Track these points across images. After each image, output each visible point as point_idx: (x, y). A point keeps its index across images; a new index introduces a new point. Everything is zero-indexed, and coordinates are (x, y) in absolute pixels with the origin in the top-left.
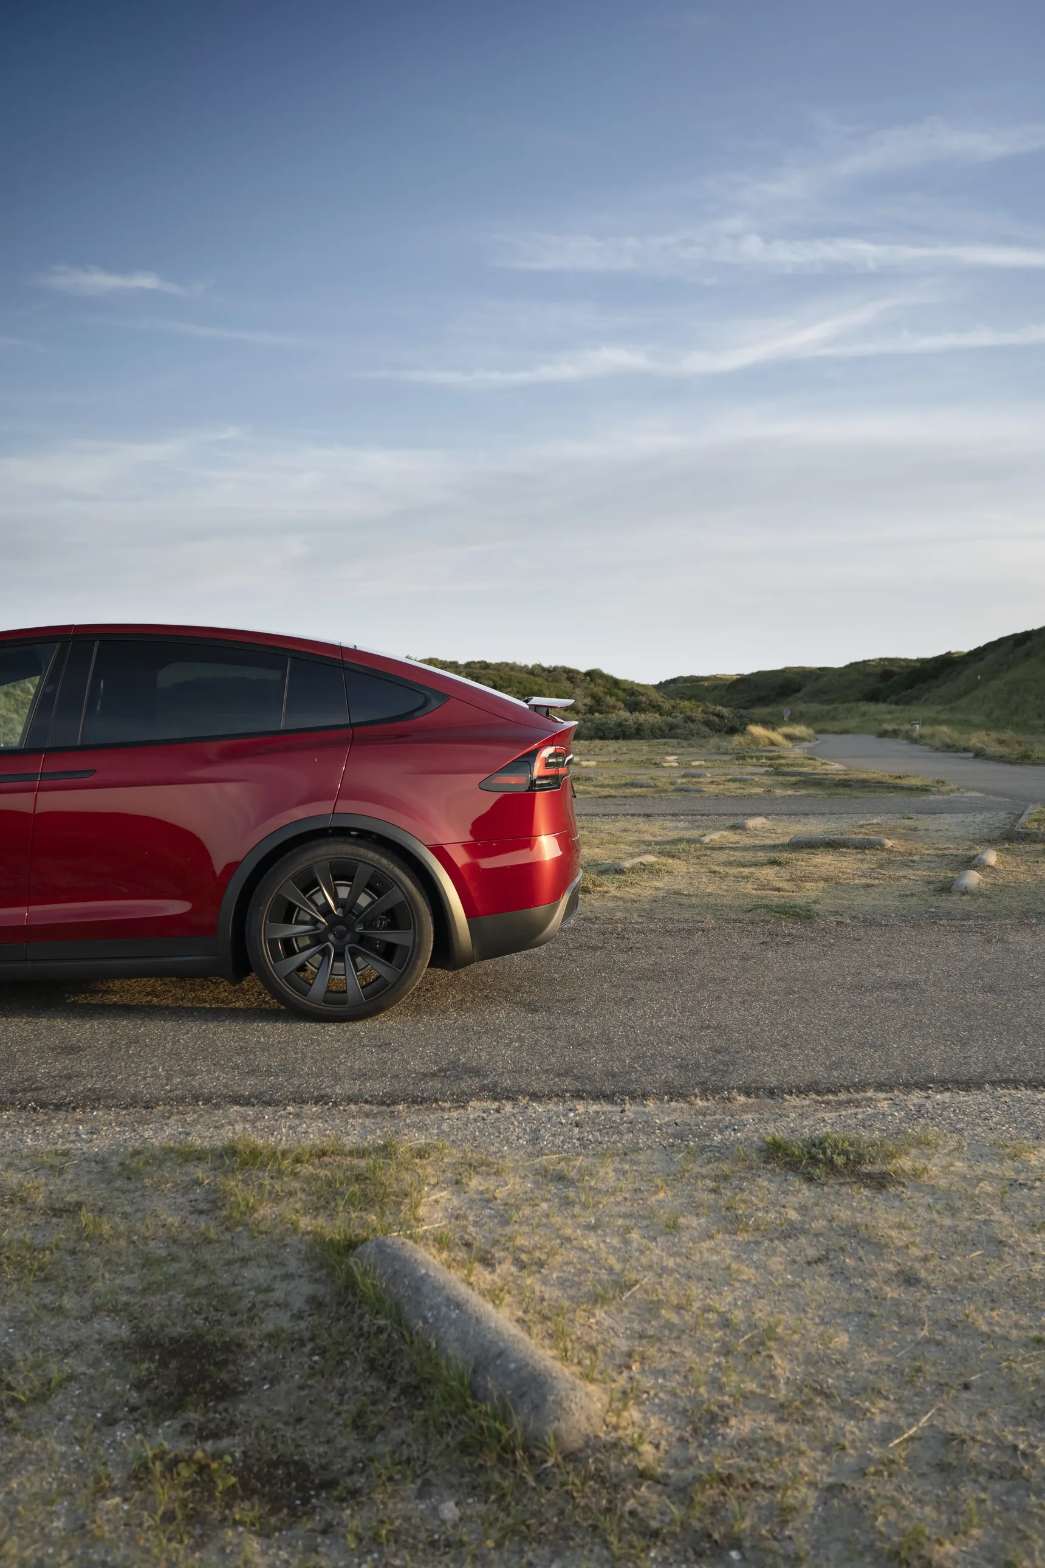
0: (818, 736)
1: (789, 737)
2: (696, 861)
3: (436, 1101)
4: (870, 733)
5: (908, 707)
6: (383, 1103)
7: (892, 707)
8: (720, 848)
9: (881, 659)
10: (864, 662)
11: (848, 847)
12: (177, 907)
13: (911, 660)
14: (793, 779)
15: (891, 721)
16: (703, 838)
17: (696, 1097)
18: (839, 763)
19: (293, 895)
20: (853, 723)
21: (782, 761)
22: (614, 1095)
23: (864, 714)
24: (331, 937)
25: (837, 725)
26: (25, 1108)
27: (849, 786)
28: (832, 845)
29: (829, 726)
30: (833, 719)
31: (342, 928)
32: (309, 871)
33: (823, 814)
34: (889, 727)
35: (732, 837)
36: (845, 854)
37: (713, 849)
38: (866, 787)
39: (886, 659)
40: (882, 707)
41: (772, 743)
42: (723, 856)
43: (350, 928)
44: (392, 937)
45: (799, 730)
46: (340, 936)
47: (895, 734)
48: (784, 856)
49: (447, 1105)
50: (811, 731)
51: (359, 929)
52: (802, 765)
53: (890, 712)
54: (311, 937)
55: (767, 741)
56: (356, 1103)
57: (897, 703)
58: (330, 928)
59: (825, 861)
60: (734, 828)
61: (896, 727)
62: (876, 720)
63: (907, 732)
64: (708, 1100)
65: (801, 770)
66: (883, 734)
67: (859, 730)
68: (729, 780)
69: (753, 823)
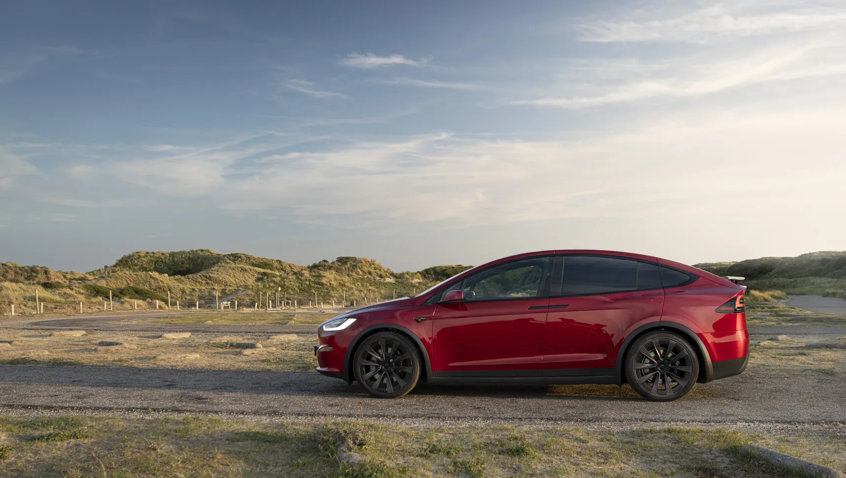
0: (788, 297)
1: (773, 296)
2: (762, 353)
3: (725, 422)
4: (819, 295)
5: (840, 280)
6: (705, 422)
7: (830, 279)
8: (770, 348)
9: (820, 252)
10: (810, 254)
11: (837, 348)
12: (600, 357)
13: (839, 253)
14: (788, 318)
15: (830, 287)
16: (760, 344)
17: (823, 423)
18: (809, 310)
19: (645, 352)
20: (807, 289)
21: (777, 309)
22: (791, 422)
23: (813, 284)
24: (659, 368)
25: (797, 290)
26: (577, 421)
27: (822, 321)
28: (829, 347)
29: (792, 290)
30: (794, 287)
31: (663, 365)
32: (651, 343)
33: (815, 334)
34: (831, 291)
35: (774, 343)
36: (836, 351)
37: (768, 348)
38: (832, 322)
39: (823, 252)
40: (824, 279)
41: (766, 300)
42: (774, 351)
43: (666, 366)
44: (683, 369)
45: (777, 293)
46: (662, 369)
47: (834, 295)
48: (805, 351)
49: (729, 423)
50: (784, 294)
51: (670, 365)
52: (789, 311)
53: (829, 283)
54: (650, 369)
55: (762, 299)
56: (695, 422)
57: (832, 277)
58: (659, 365)
59: (829, 354)
60: (771, 339)
61: (835, 291)
62: (821, 287)
63: (842, 294)
64: (828, 425)
65: (790, 313)
66: (826, 295)
67: (811, 293)
68: (753, 319)
69: (780, 337)
